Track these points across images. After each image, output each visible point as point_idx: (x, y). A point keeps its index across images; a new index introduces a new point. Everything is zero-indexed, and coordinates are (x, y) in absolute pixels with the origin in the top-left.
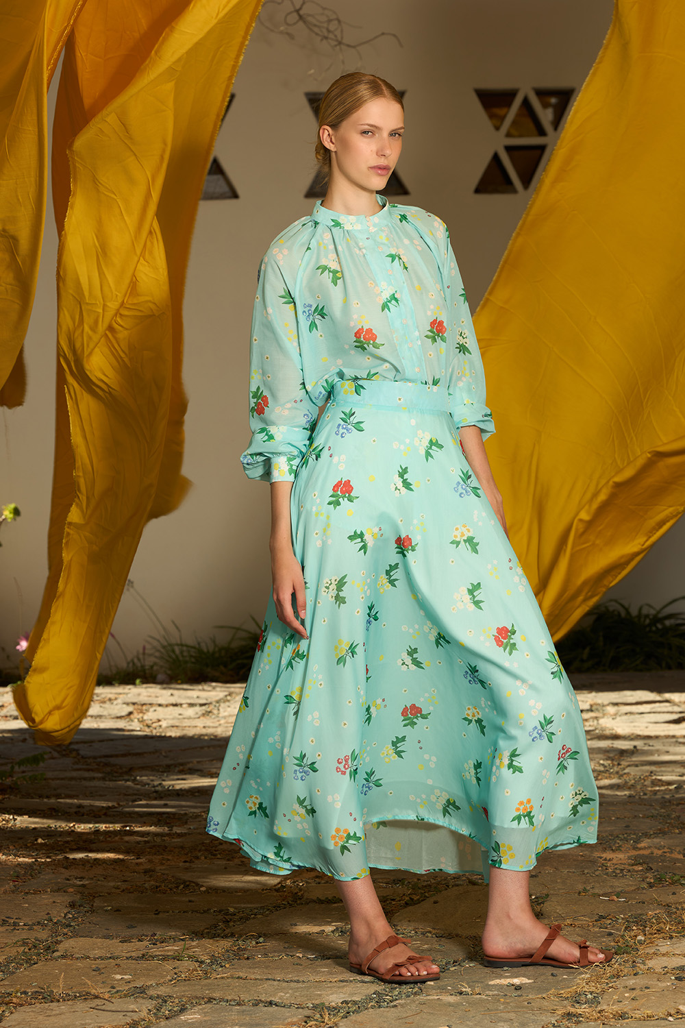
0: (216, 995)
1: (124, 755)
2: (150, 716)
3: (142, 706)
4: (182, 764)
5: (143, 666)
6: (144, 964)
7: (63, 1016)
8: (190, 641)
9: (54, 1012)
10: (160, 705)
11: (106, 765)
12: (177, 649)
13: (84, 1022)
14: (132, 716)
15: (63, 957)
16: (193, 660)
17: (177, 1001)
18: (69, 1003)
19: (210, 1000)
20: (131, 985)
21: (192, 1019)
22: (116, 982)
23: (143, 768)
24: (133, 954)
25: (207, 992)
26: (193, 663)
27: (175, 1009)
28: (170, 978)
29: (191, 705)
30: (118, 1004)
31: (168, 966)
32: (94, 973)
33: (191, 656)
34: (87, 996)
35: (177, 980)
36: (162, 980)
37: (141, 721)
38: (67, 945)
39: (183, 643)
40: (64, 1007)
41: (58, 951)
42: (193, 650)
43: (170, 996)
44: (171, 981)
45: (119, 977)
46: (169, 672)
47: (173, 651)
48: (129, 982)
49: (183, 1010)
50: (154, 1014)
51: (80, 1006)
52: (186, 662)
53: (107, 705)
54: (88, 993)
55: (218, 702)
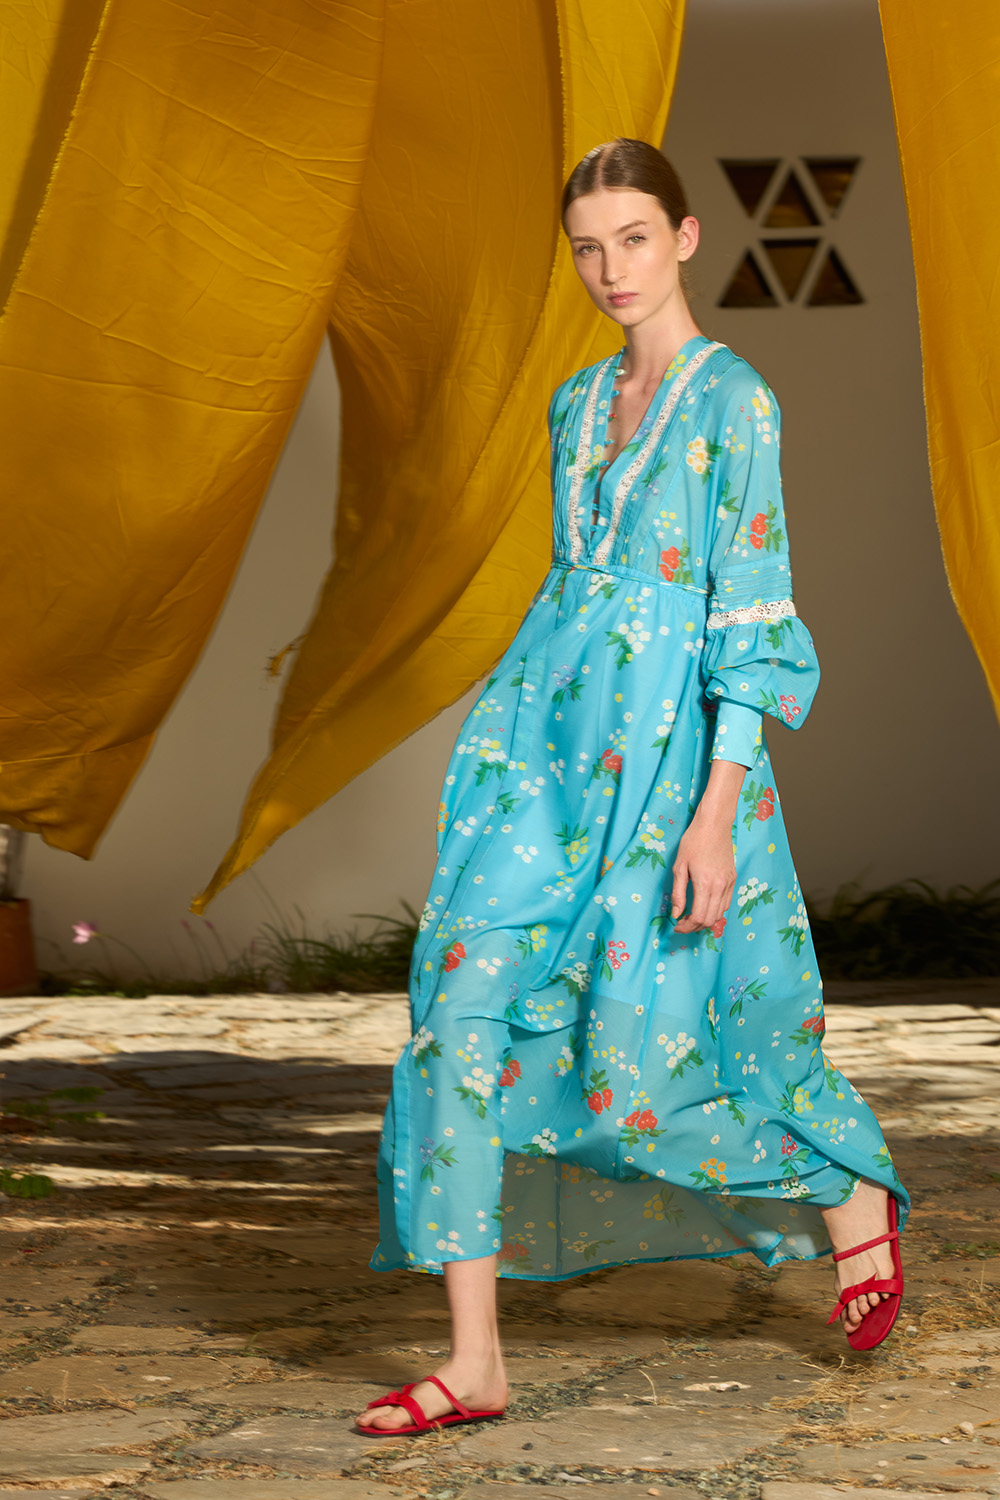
0: (287, 1403)
1: (209, 1086)
2: (253, 1034)
3: (241, 1022)
4: (288, 1098)
5: (251, 970)
6: (192, 1361)
7: (62, 1433)
8: (320, 936)
9: (51, 1427)
10: (269, 1021)
11: (183, 1098)
12: (300, 947)
13: (90, 1441)
14: (227, 1035)
15: (78, 1352)
16: (321, 961)
17: (230, 1411)
18: (74, 1414)
19: (279, 1410)
20: (169, 1390)
21: (248, 1436)
22: (146, 1386)
23: (233, 1103)
24: (179, 1348)
25: (275, 1399)
26: (321, 965)
27: (226, 1423)
28: (227, 1381)
29: (313, 1020)
30: (147, 1414)
31: (225, 1364)
32: (119, 1373)
33: (320, 957)
34: (101, 1405)
35: (237, 1382)
36: (215, 1384)
37: (239, 1041)
38: (87, 1335)
39: (309, 937)
40: (65, 1420)
41: (70, 1343)
42: (322, 949)
43: (222, 1405)
44: (227, 1384)
45: (152, 1378)
46: (287, 978)
47: (295, 949)
48: (165, 1386)
49: (238, 1423)
50: (197, 1430)
51: (90, 1417)
52: (311, 964)
53: (194, 1021)
54: (104, 1402)
55: (352, 1016)
